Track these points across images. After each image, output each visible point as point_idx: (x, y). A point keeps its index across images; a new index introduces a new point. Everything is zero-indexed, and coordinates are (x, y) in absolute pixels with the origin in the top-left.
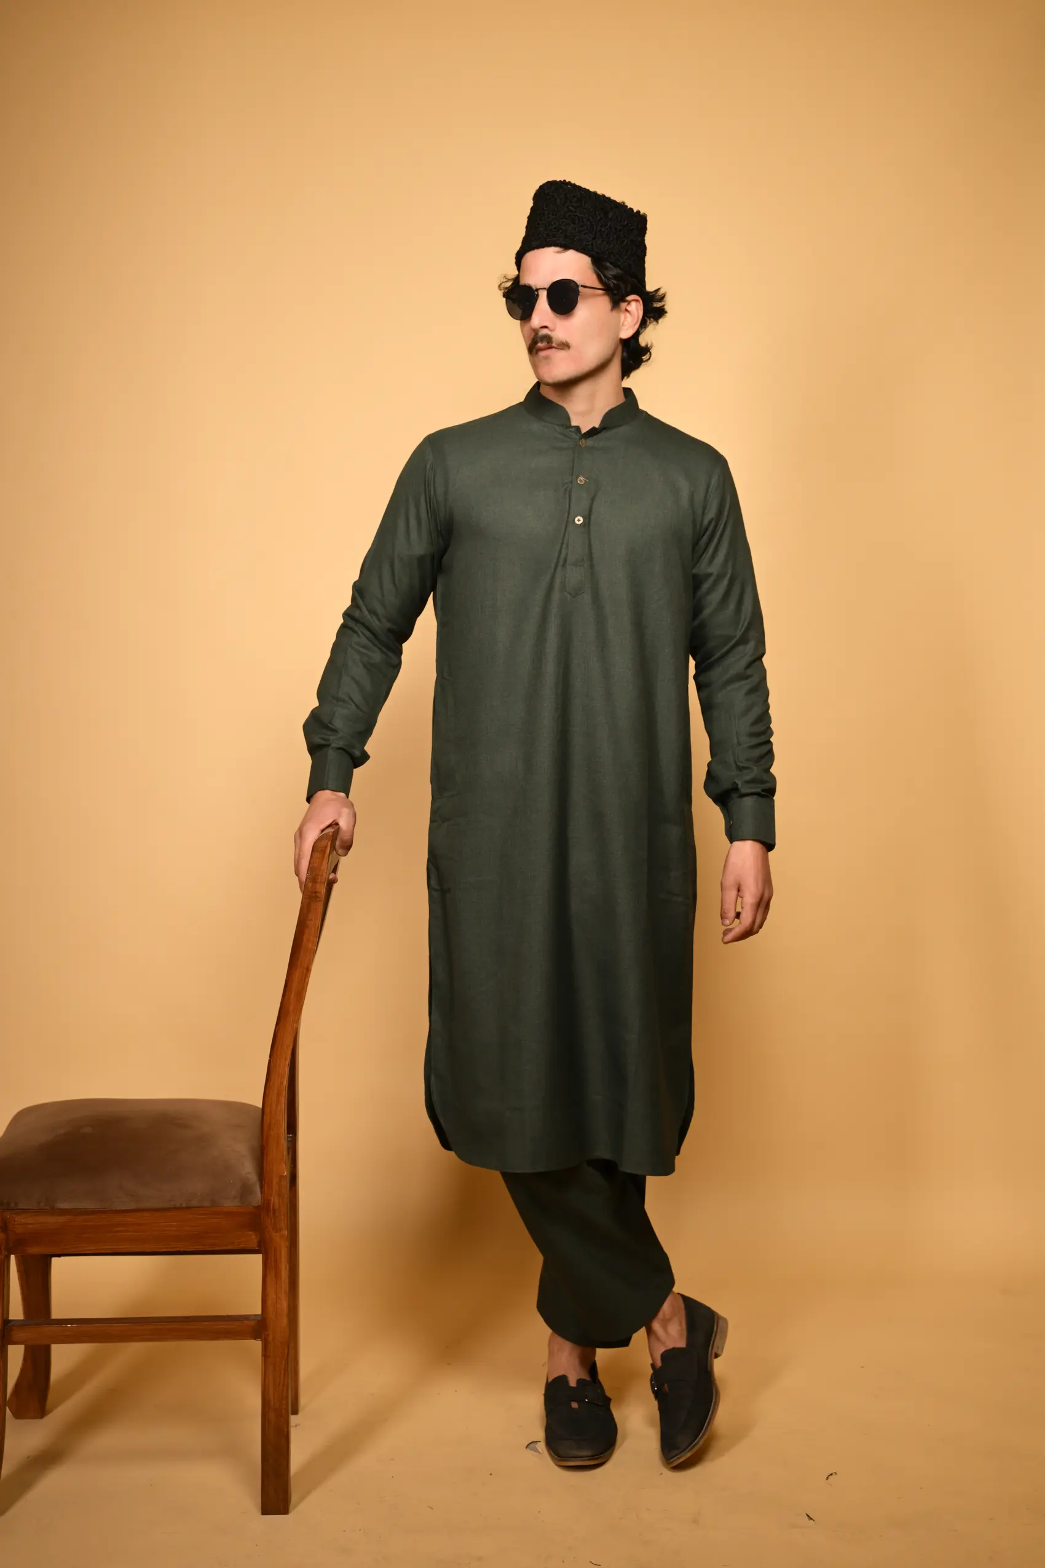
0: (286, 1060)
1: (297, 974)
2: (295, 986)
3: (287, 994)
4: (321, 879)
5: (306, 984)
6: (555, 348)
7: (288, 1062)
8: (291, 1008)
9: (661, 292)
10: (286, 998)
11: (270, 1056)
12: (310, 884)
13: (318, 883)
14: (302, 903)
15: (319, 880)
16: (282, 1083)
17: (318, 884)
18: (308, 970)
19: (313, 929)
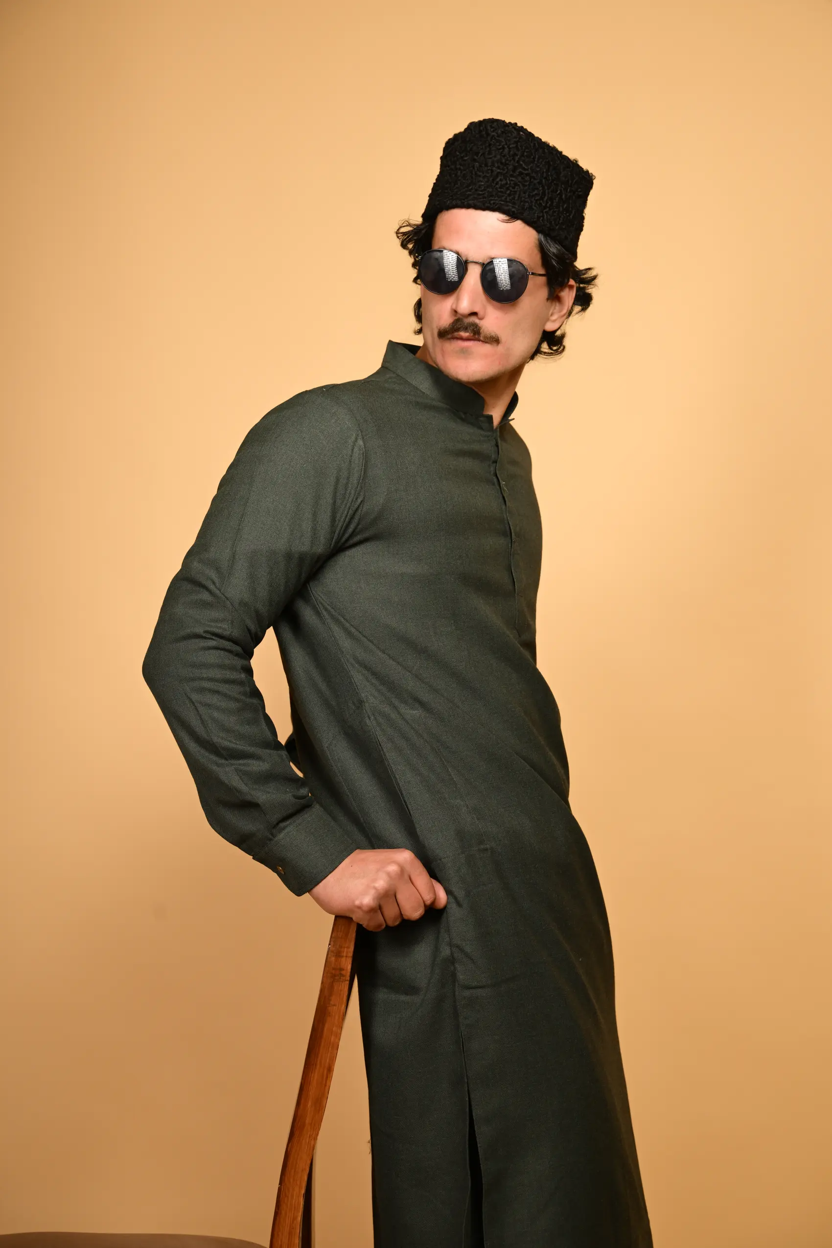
0: (300, 1188)
1: (315, 1077)
2: (312, 1092)
3: (303, 1101)
4: (347, 952)
5: (327, 1087)
6: (482, 341)
7: (303, 1191)
8: (308, 1121)
9: (592, 273)
10: (301, 1106)
11: (280, 1183)
12: (333, 959)
13: (343, 956)
14: (322, 983)
15: (345, 954)
16: (295, 1218)
17: (344, 958)
18: (330, 1070)
19: (337, 1018)
